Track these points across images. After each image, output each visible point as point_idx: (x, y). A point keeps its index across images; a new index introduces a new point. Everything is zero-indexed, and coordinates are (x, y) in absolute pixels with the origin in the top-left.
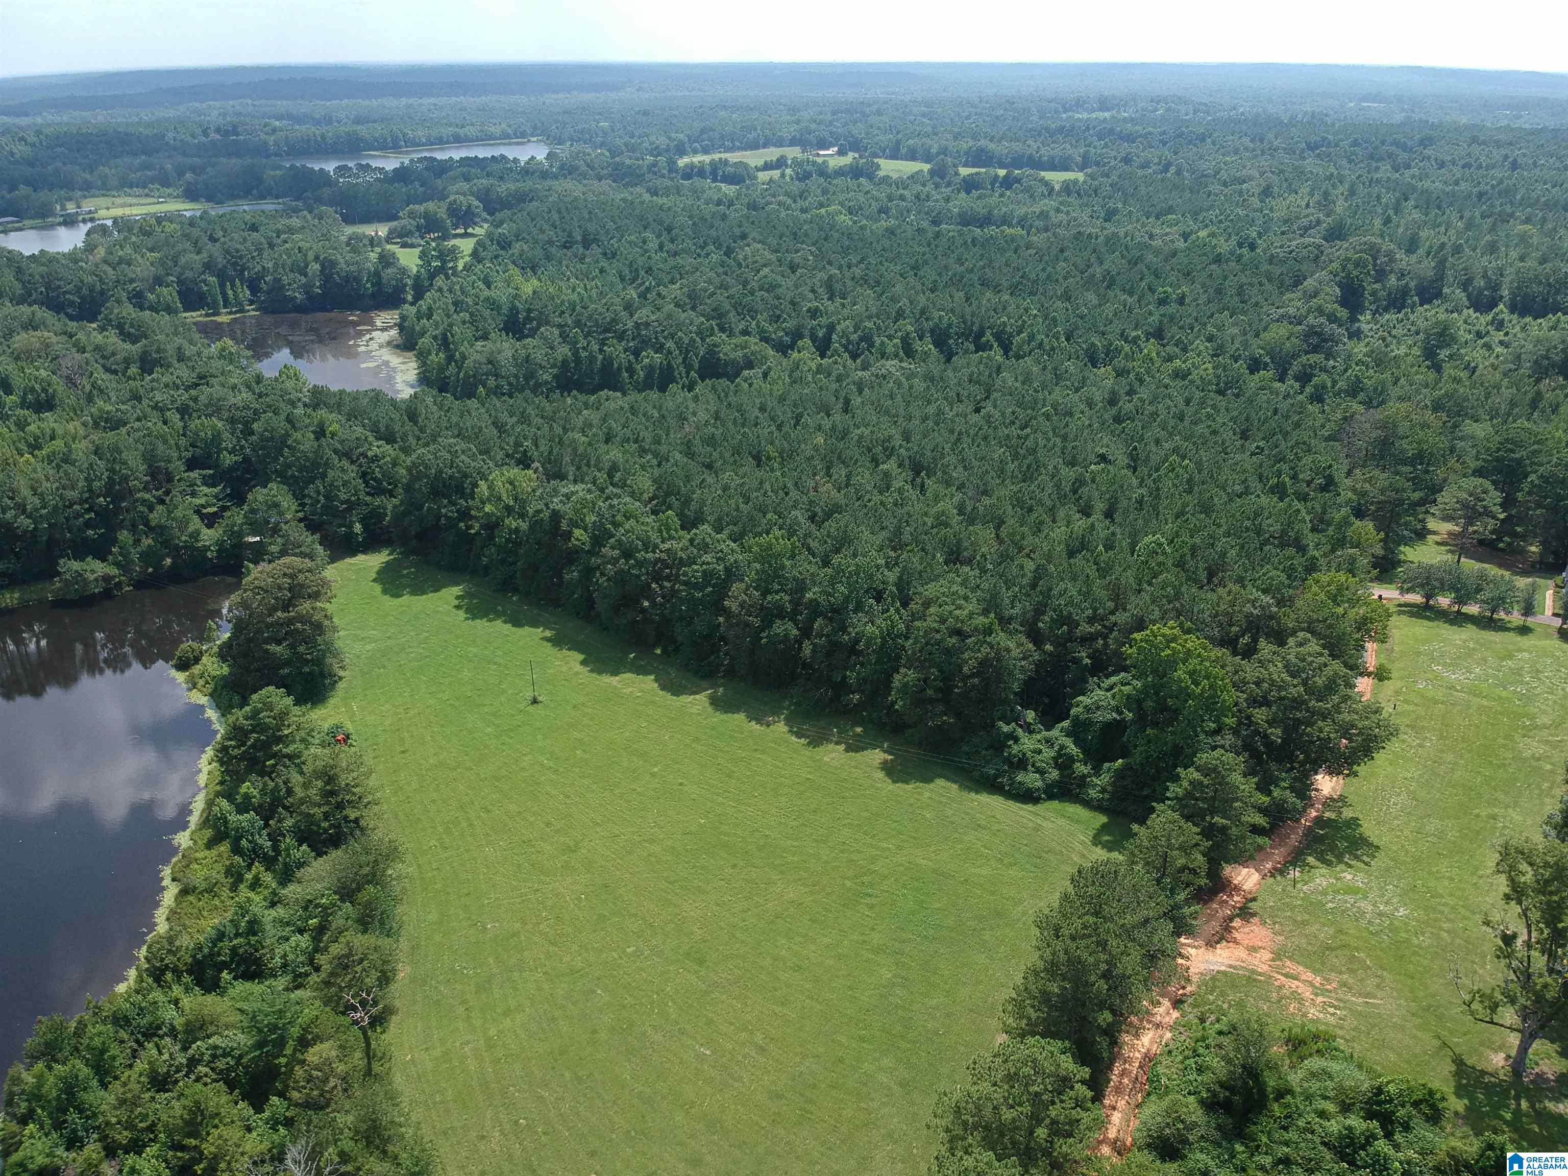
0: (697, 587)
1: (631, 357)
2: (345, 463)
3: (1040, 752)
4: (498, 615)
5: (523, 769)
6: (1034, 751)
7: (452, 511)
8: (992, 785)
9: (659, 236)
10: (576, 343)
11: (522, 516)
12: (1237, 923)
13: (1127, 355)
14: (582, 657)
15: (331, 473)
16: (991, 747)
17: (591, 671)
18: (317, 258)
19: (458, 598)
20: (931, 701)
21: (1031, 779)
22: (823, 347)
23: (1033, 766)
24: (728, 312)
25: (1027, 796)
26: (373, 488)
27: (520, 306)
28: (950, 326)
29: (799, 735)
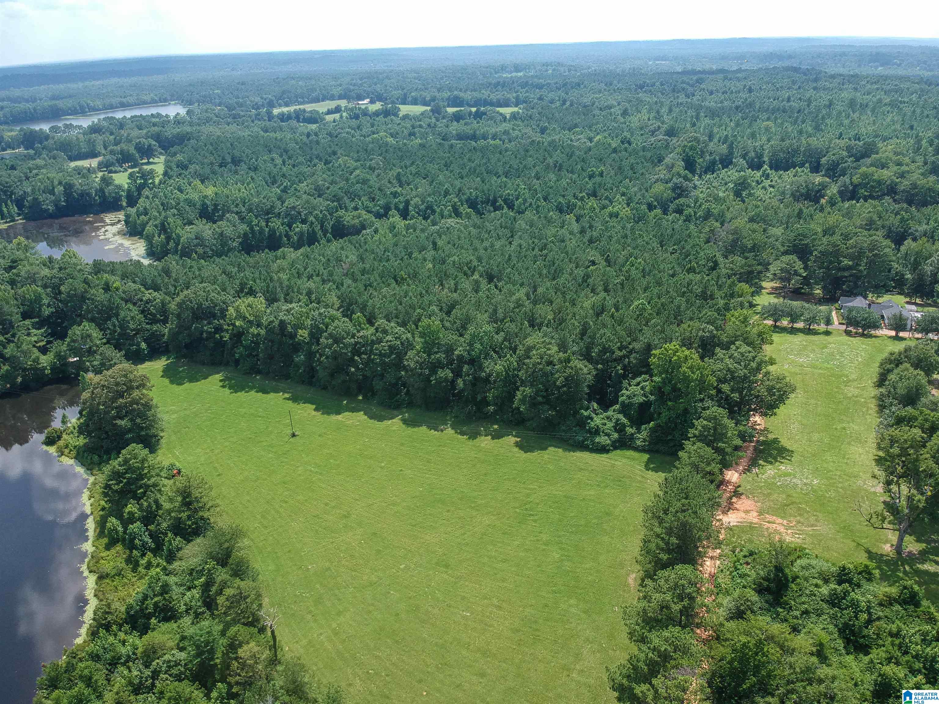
0: (385, 355)
1: (287, 228)
2: (130, 306)
3: (605, 424)
4: (251, 388)
5: (300, 475)
6: (603, 424)
7: (211, 328)
8: (581, 447)
9: (281, 156)
10: (252, 222)
11: (259, 325)
12: (734, 500)
13: (580, 207)
14: (314, 407)
15: (122, 314)
16: (577, 425)
17: (323, 414)
18: (60, 183)
19: (221, 381)
20: (541, 403)
21: (602, 440)
22: (404, 214)
23: (603, 432)
24: (343, 197)
25: (602, 450)
26: (150, 319)
27: (208, 203)
28: (477, 197)
29: (462, 433)
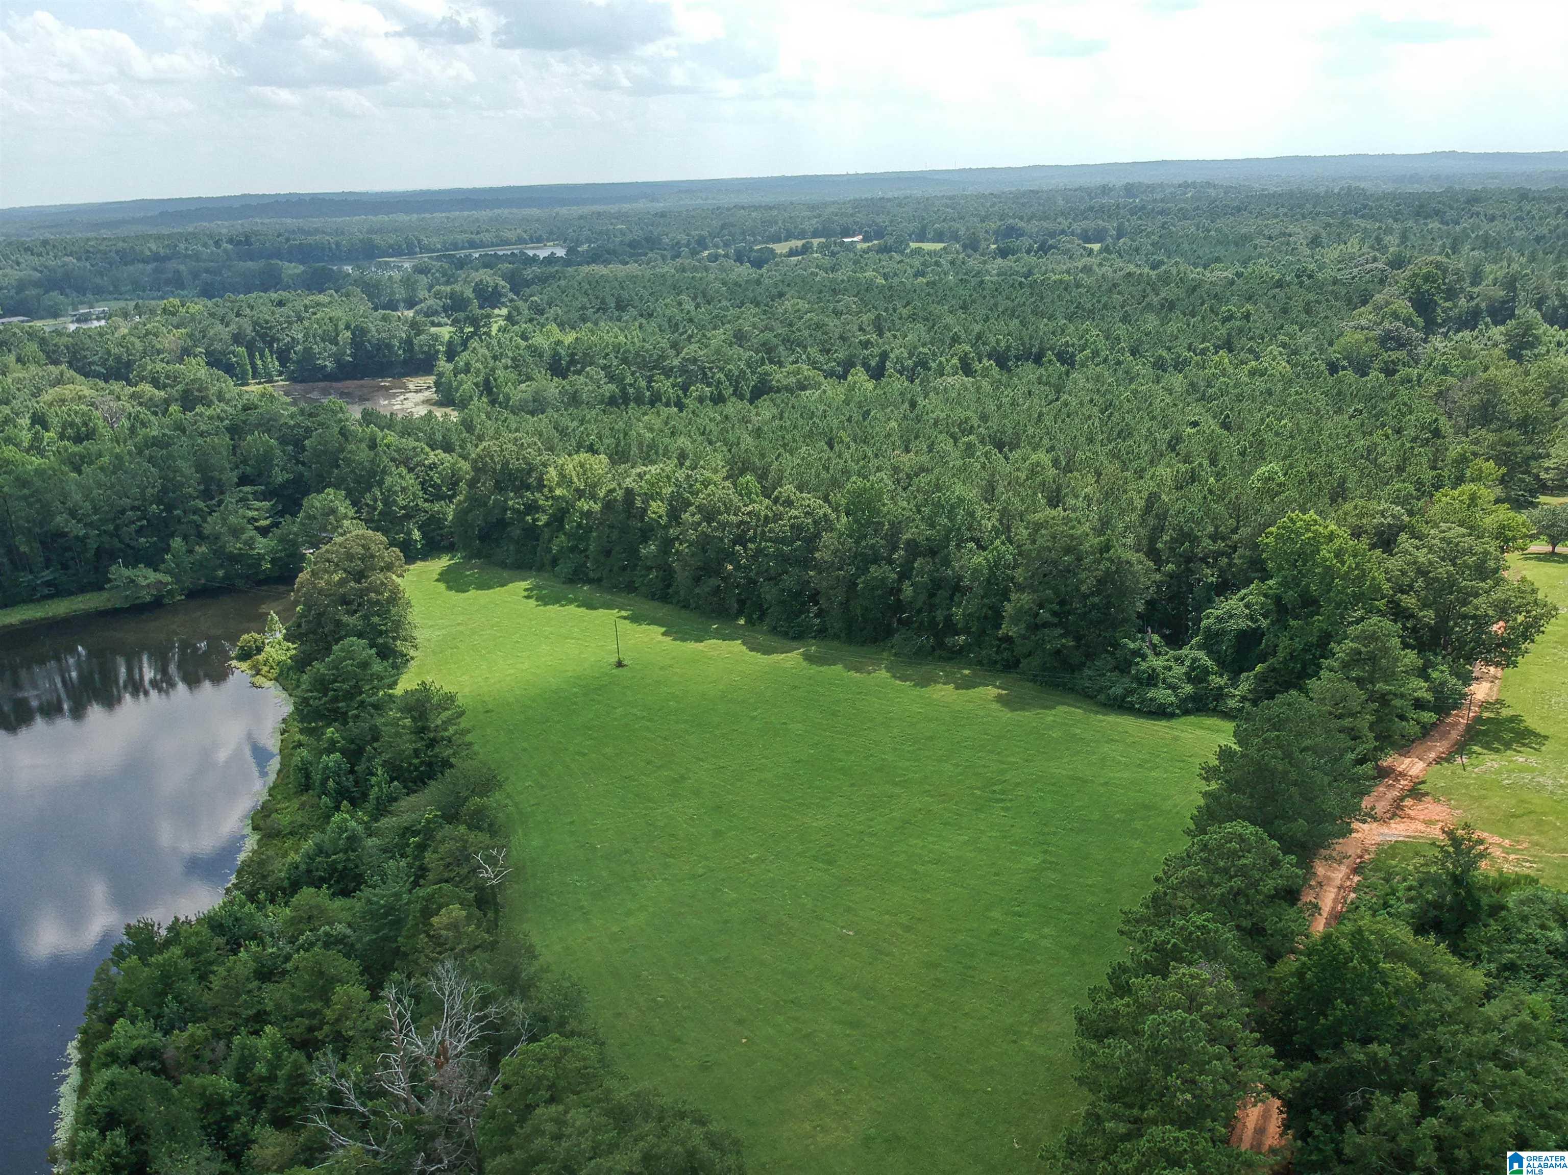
0: (783, 541)
1: (680, 392)
2: (403, 470)
3: (1170, 669)
4: (571, 602)
5: (615, 719)
6: (1165, 668)
7: (518, 503)
8: (1120, 707)
9: (694, 299)
10: (624, 379)
11: (594, 497)
12: (1408, 802)
14: (663, 629)
15: (388, 480)
16: (1116, 668)
17: (675, 639)
18: (348, 327)
19: (526, 590)
20: (1047, 625)
21: (1162, 695)
22: (877, 373)
23: (1164, 682)
24: (777, 346)
25: (1161, 713)
26: (431, 494)
27: (563, 353)
28: (1008, 348)
29: (904, 678)
